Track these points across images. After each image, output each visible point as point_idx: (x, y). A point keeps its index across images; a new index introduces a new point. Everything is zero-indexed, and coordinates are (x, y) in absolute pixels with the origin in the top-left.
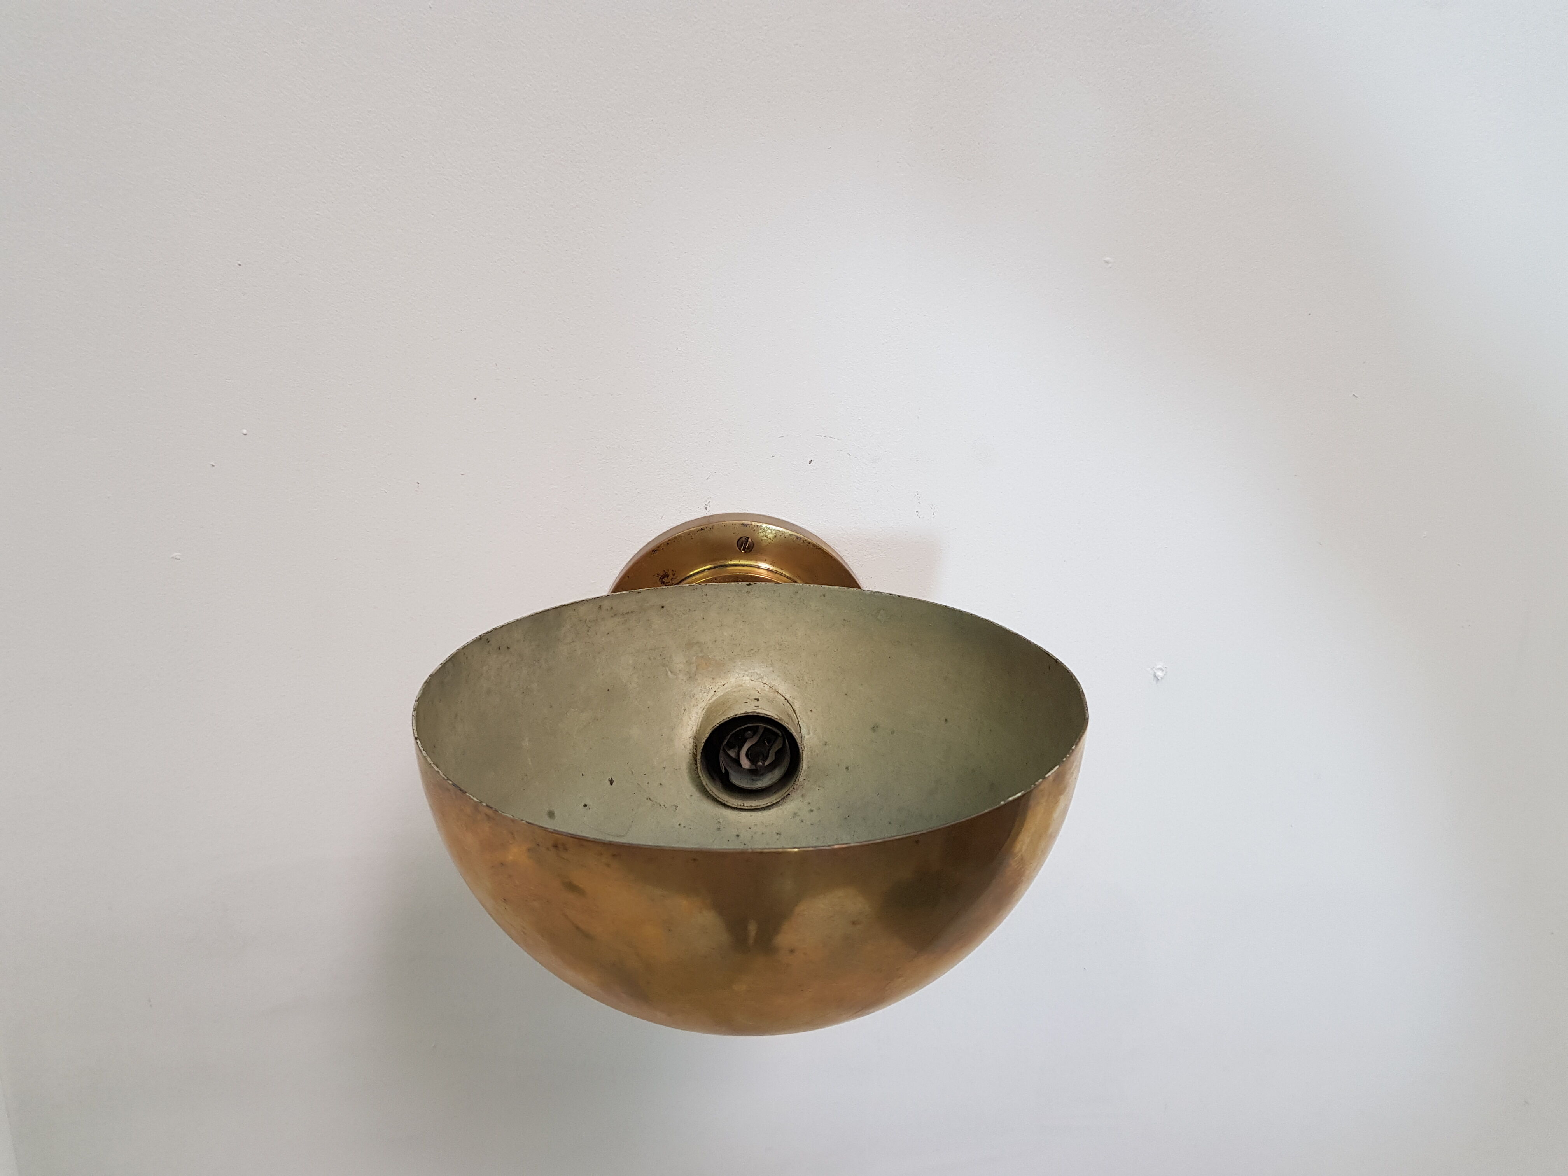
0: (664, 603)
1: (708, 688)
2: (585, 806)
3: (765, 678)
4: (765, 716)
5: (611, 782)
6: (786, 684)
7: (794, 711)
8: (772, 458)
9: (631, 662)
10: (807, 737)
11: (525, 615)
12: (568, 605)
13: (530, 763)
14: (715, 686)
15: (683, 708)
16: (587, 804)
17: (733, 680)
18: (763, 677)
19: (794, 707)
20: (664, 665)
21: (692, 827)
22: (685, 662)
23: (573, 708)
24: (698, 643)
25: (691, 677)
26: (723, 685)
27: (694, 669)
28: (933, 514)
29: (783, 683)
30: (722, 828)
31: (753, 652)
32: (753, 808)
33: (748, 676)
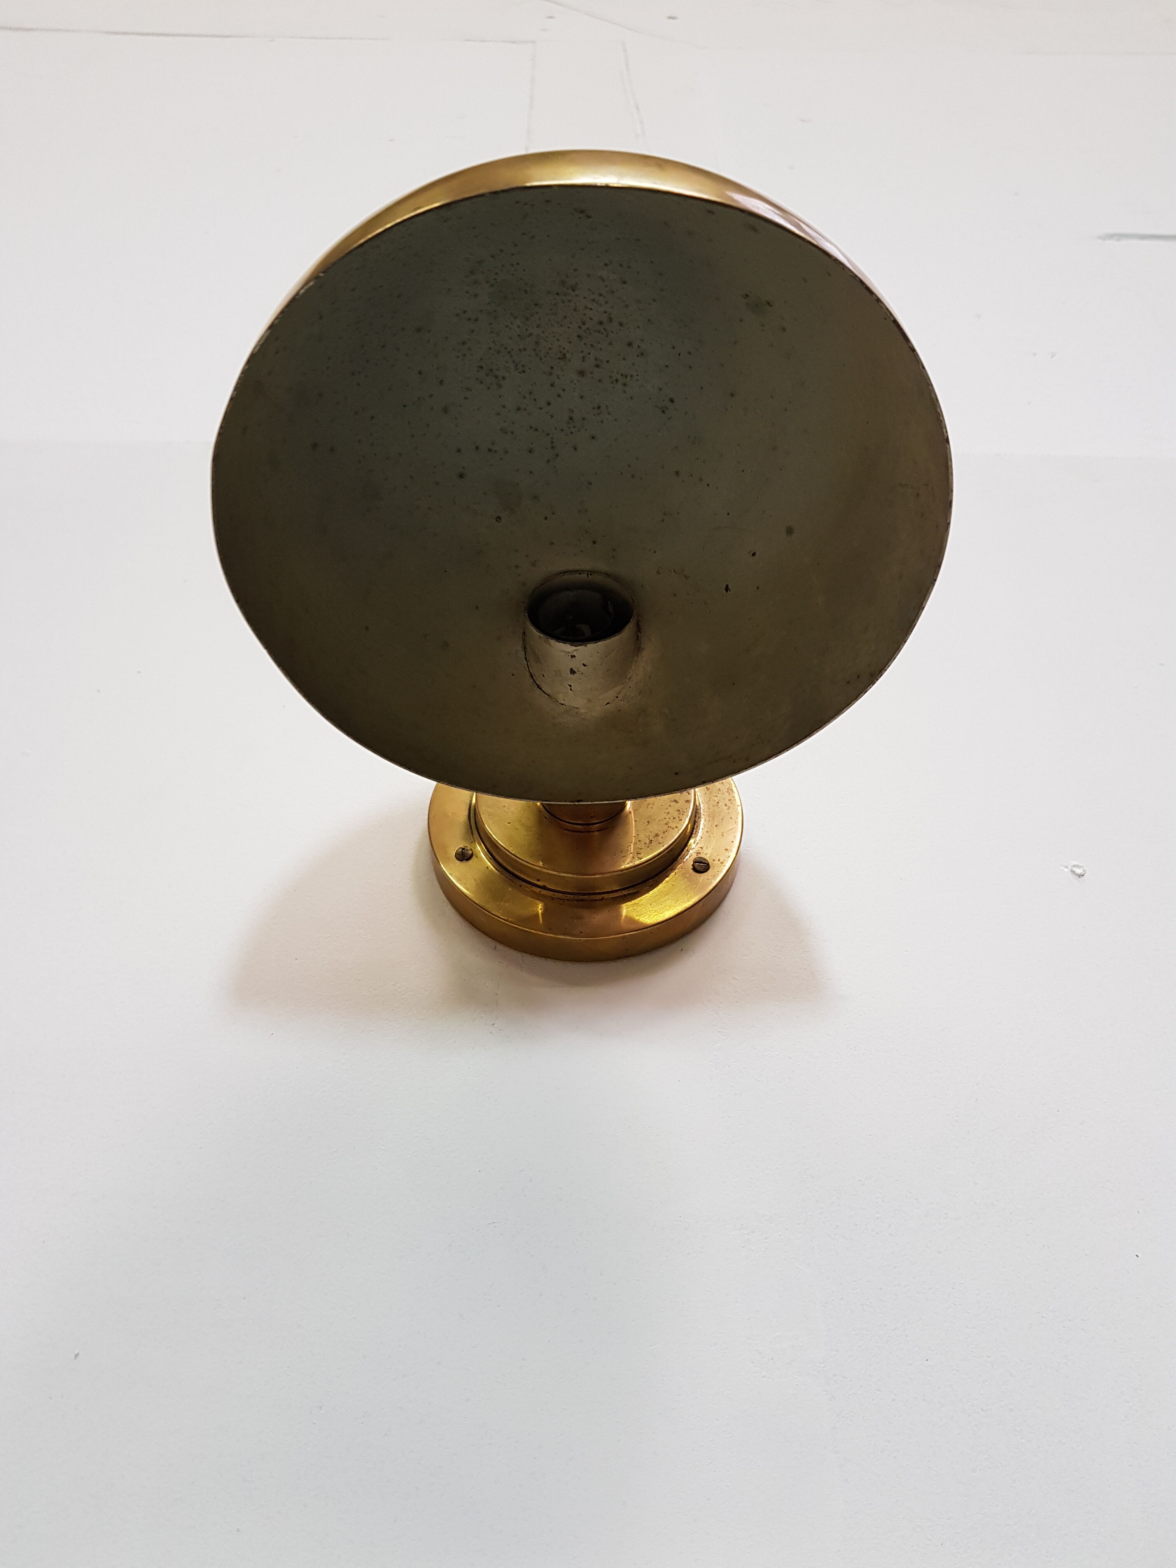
2: (754, 554)
4: (563, 642)
5: (727, 589)
6: (539, 706)
9: (711, 717)
15: (652, 680)
17: (594, 708)
18: (565, 713)
19: (532, 680)
22: (651, 726)
24: (636, 746)
25: (643, 711)
26: (608, 703)
27: (640, 720)
31: (575, 739)
32: (578, 573)
33: (582, 714)
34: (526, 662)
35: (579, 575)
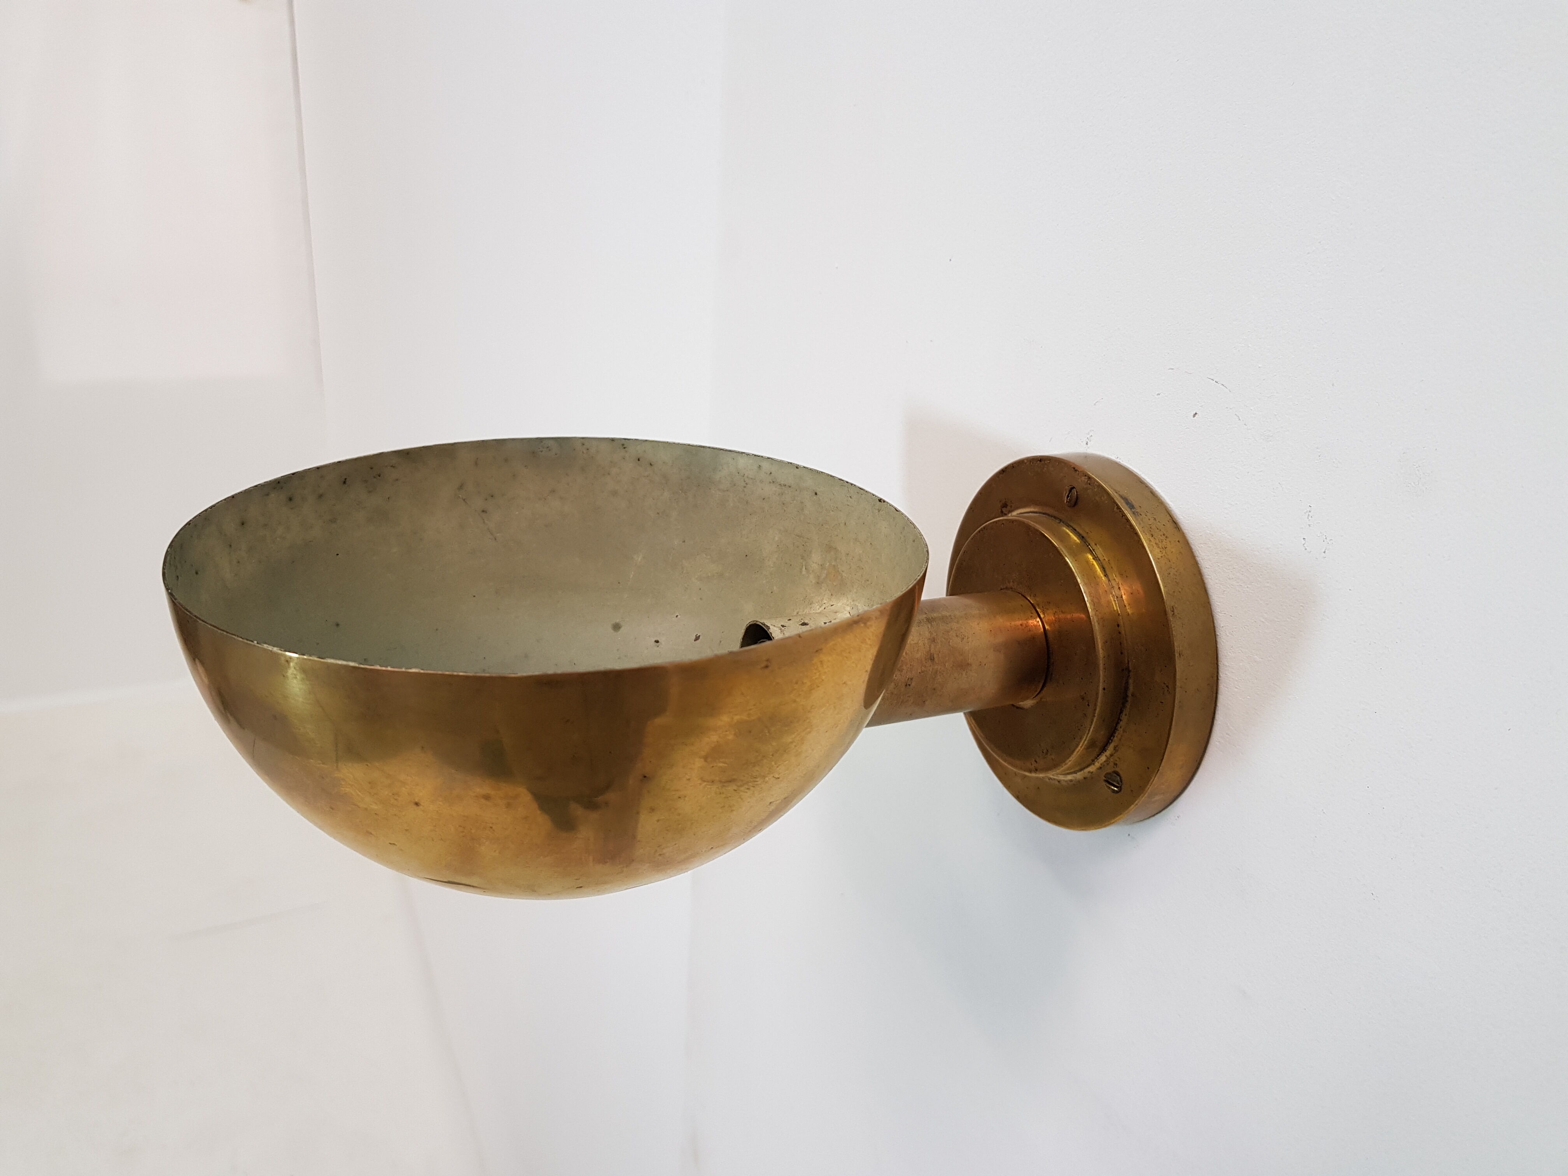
0: (819, 490)
2: (657, 642)
5: (697, 638)
8: (1157, 397)
9: (777, 539)
11: (677, 441)
12: (726, 450)
13: (631, 576)
14: (828, 603)
16: (660, 641)
17: (839, 604)
20: (802, 557)
22: (819, 563)
23: (705, 554)
24: (836, 548)
25: (818, 583)
26: (833, 606)
27: (824, 575)
31: (868, 583)
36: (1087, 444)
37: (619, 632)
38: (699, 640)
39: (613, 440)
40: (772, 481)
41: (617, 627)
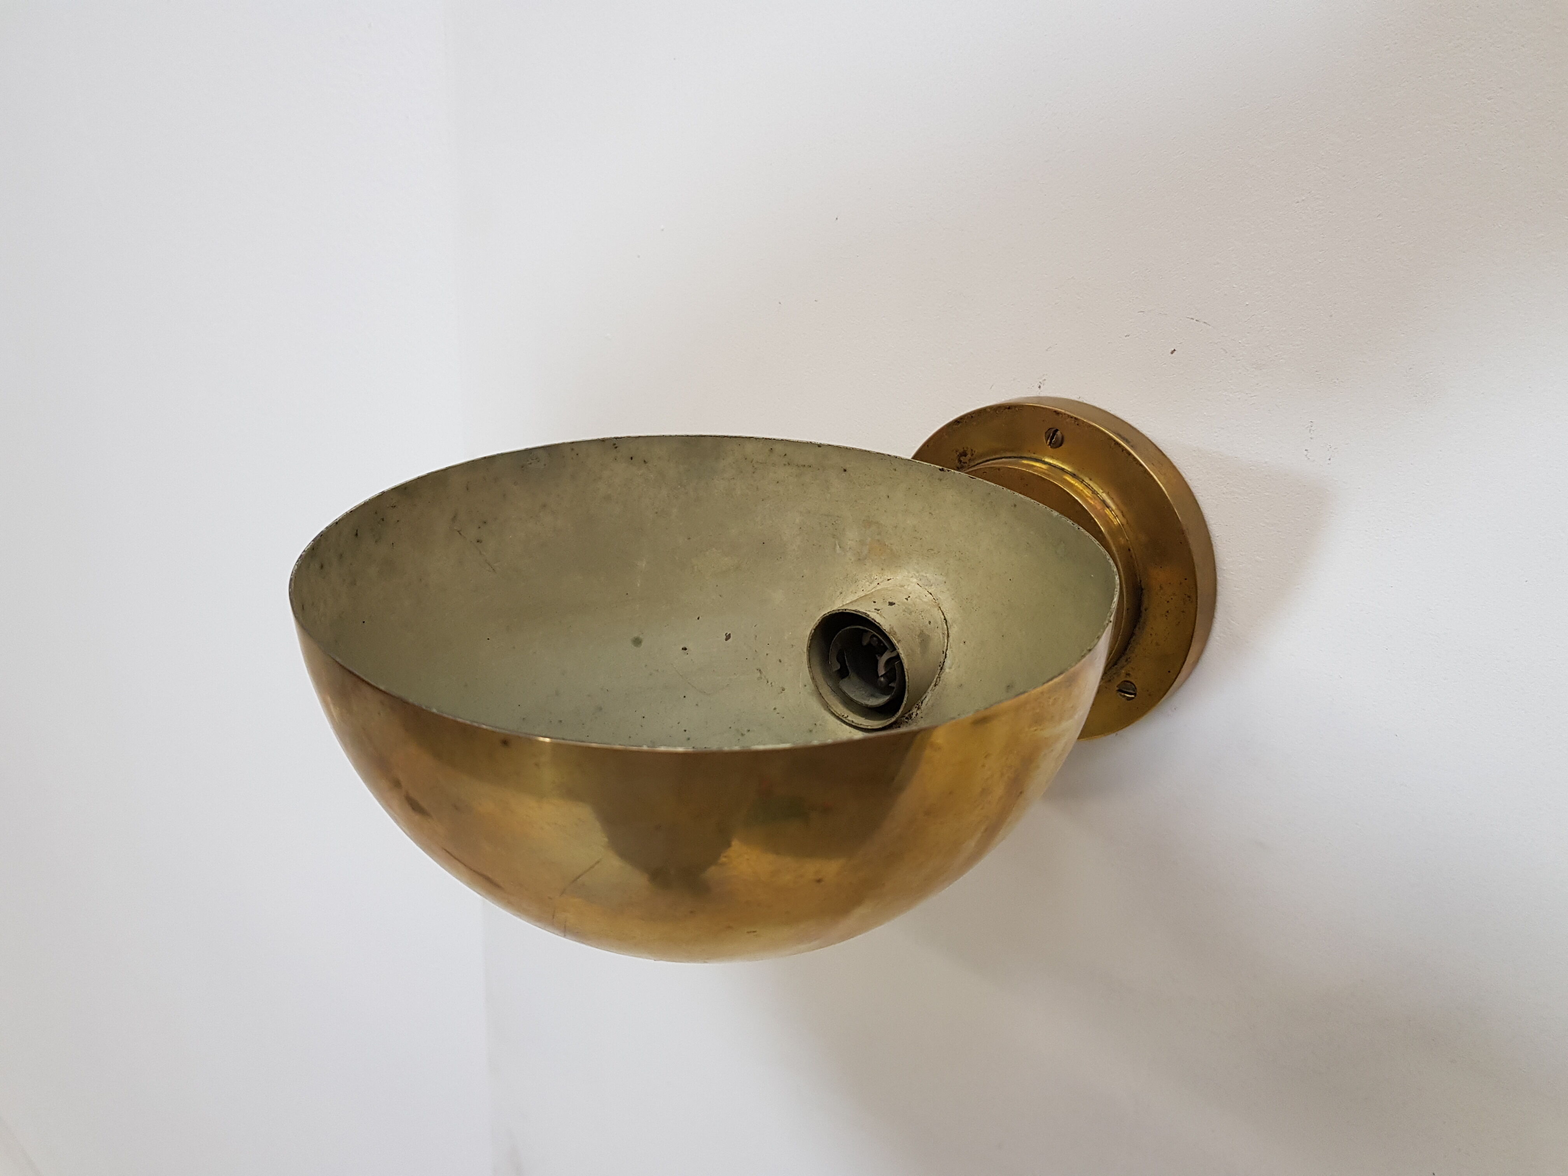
0: (847, 466)
1: (873, 578)
2: (685, 649)
3: (933, 587)
4: (873, 622)
5: (728, 637)
6: (953, 602)
7: (948, 636)
8: (1126, 338)
9: (797, 521)
10: (947, 670)
11: (678, 433)
12: (731, 437)
13: (639, 585)
14: (881, 577)
15: (841, 590)
16: (687, 648)
17: (899, 577)
18: (932, 585)
19: (949, 631)
20: (834, 536)
21: (785, 717)
22: (858, 540)
23: (715, 548)
24: (877, 523)
25: (860, 560)
26: (888, 580)
27: (865, 552)
28: (1330, 459)
29: (950, 599)
30: (814, 731)
31: (932, 552)
32: (853, 724)
33: (916, 578)
34: (947, 653)
35: (854, 720)
36: (1040, 387)
37: (642, 646)
38: (731, 638)
39: (603, 440)
40: (786, 463)
41: (637, 642)
